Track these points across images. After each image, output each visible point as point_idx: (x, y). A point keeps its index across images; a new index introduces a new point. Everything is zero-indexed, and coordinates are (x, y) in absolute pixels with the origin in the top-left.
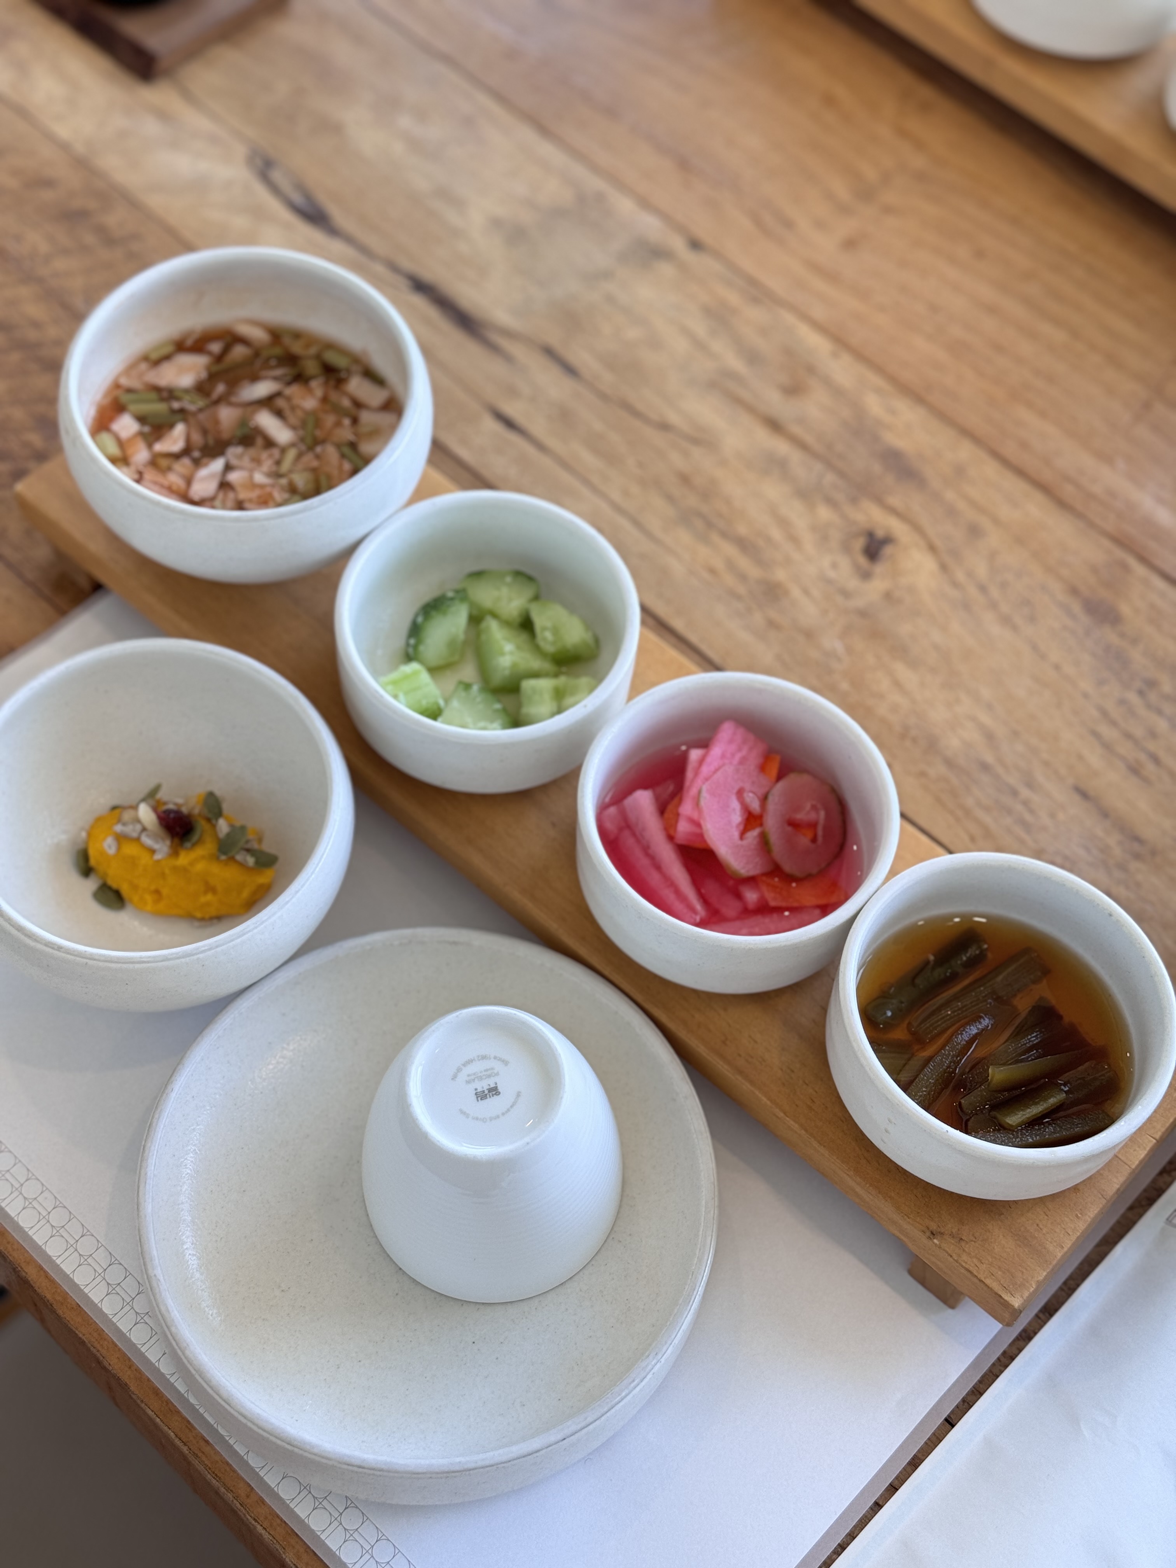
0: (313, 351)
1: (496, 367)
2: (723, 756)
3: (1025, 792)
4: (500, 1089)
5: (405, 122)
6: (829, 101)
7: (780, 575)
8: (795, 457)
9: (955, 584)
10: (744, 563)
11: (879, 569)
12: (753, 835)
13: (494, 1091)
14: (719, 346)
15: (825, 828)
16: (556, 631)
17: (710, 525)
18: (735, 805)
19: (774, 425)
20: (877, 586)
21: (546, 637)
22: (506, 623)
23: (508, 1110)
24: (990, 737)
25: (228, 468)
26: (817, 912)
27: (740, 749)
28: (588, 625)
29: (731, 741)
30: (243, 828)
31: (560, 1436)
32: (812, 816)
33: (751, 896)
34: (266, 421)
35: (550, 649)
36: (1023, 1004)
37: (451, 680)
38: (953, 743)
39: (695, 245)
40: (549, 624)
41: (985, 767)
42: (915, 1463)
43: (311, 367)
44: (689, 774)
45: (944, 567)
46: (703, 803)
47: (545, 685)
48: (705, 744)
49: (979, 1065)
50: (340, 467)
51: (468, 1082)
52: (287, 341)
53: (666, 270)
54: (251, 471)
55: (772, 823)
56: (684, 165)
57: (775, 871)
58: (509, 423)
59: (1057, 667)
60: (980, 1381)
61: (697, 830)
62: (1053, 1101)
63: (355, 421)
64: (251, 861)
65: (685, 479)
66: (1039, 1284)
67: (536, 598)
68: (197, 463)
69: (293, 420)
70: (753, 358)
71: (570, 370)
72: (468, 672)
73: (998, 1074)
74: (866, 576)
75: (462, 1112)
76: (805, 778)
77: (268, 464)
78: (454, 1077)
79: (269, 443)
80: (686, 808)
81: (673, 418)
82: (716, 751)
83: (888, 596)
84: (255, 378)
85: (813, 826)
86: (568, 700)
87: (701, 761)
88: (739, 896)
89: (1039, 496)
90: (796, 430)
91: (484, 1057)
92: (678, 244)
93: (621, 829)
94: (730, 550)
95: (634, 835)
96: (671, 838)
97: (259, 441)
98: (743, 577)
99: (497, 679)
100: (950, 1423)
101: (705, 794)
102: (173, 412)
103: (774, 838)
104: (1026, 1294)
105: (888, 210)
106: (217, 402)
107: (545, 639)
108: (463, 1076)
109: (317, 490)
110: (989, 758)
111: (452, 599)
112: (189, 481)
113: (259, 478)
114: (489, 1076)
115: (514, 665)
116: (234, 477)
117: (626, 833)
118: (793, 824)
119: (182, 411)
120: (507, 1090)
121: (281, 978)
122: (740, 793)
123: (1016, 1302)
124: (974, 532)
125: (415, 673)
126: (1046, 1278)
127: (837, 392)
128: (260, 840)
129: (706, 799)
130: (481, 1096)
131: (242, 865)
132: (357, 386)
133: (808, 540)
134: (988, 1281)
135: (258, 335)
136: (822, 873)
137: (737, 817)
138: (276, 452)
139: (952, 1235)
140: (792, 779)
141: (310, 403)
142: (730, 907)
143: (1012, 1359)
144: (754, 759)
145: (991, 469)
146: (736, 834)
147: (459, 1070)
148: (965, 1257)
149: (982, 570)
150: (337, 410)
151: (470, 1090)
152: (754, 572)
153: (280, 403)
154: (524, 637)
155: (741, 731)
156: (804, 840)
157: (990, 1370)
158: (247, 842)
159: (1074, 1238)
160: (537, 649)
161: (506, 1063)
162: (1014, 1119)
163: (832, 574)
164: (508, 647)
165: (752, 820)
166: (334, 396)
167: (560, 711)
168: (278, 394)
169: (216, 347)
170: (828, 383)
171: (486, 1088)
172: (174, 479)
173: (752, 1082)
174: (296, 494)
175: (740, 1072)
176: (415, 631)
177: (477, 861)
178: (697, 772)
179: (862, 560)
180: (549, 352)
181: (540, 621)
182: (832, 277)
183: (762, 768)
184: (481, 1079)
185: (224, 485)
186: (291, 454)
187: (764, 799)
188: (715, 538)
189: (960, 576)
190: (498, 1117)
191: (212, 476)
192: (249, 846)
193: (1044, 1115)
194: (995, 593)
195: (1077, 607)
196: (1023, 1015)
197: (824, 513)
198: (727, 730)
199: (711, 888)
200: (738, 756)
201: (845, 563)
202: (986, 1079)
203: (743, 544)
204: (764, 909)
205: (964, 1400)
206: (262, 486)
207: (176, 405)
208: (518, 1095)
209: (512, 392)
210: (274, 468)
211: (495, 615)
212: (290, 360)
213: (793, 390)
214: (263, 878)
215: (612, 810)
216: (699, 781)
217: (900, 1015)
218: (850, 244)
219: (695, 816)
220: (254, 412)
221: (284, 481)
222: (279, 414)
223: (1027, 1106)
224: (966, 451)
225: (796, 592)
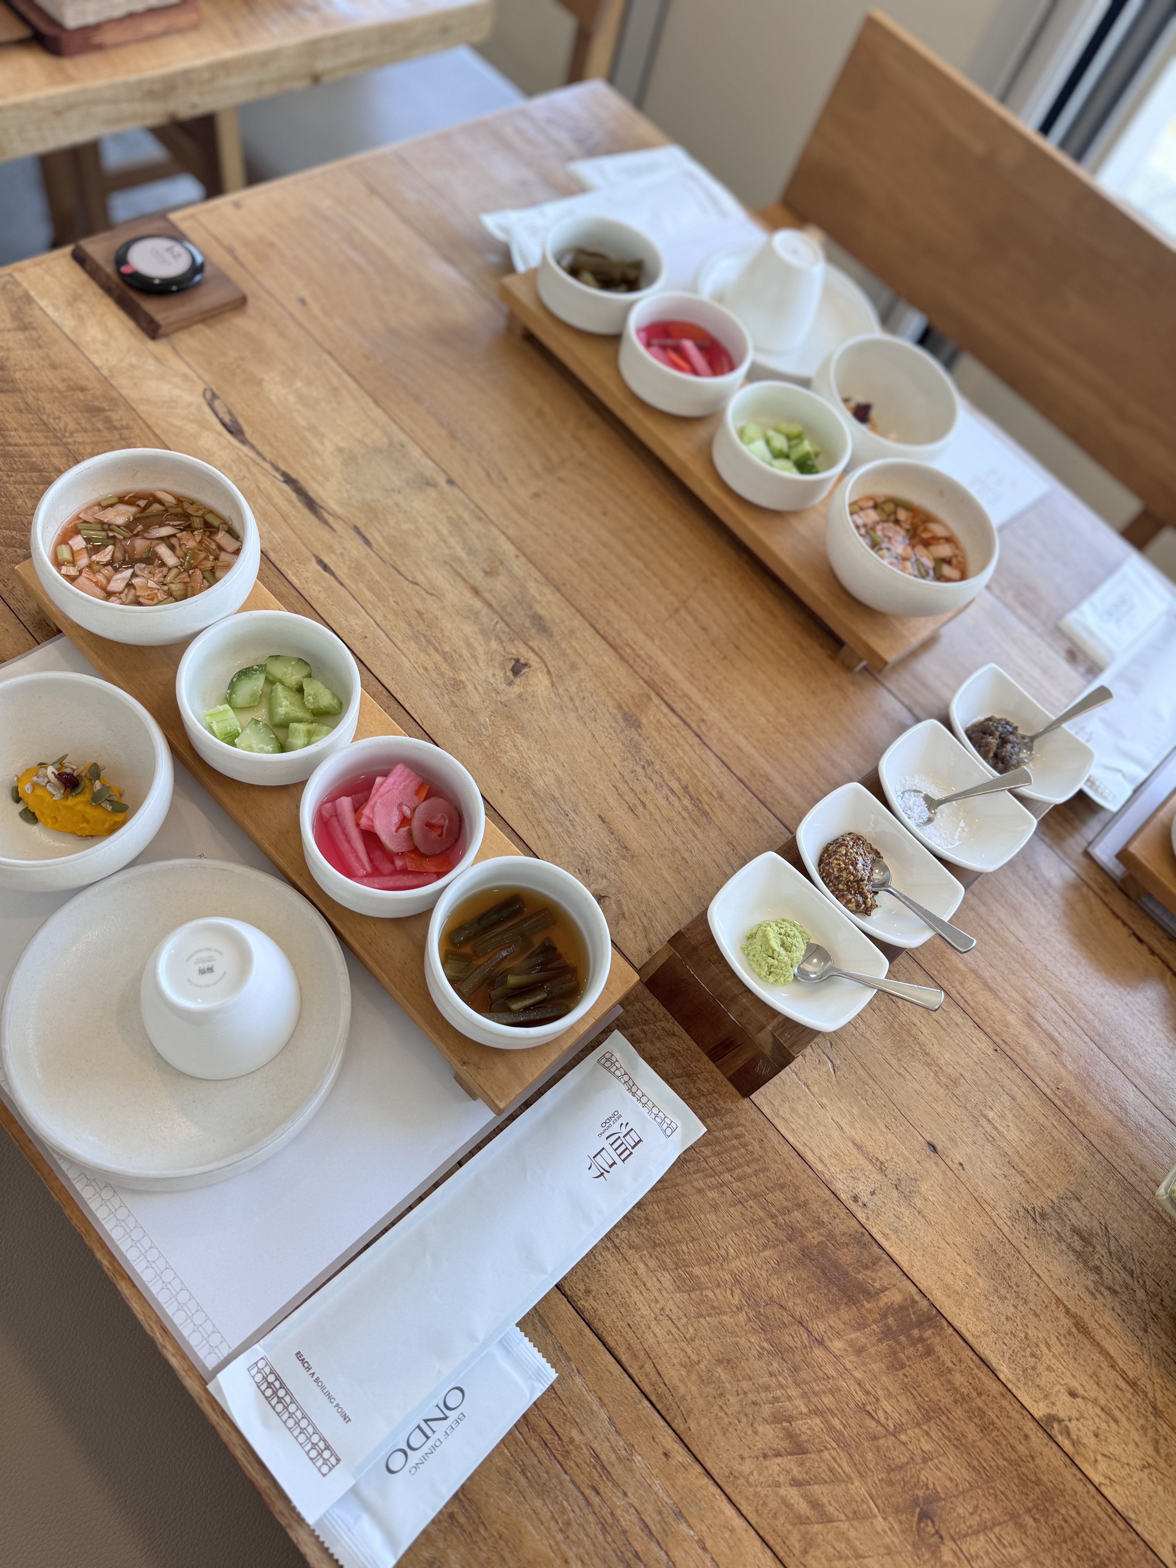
0: (200, 513)
1: (325, 533)
2: (394, 784)
3: (572, 815)
4: (214, 969)
5: (299, 384)
6: (540, 413)
7: (463, 677)
8: (485, 611)
9: (558, 695)
10: (444, 667)
11: (518, 681)
12: (404, 830)
13: (210, 970)
14: (452, 541)
15: (447, 829)
16: (315, 697)
17: (429, 642)
18: (396, 812)
19: (476, 592)
20: (516, 689)
21: (309, 699)
22: (288, 688)
23: (217, 982)
24: (559, 782)
25: (134, 575)
26: (435, 876)
27: (405, 781)
28: (335, 695)
29: (400, 775)
30: (108, 788)
31: (226, 1164)
32: (442, 822)
33: (399, 863)
34: (163, 551)
35: (311, 706)
36: (537, 941)
37: (248, 717)
38: (539, 783)
39: (451, 482)
40: (312, 692)
41: (554, 798)
42: (436, 1185)
43: (197, 522)
44: (373, 791)
45: (553, 684)
46: (376, 809)
47: (302, 727)
48: (386, 774)
49: (505, 973)
50: (203, 583)
51: (196, 963)
52: (185, 505)
53: (432, 493)
54: (147, 579)
55: (416, 824)
56: (452, 435)
57: (415, 850)
58: (325, 567)
59: (603, 748)
60: (481, 1142)
61: (371, 823)
62: (539, 998)
63: (216, 558)
64: (109, 808)
65: (420, 614)
66: (517, 1096)
67: (309, 676)
68: (116, 570)
69: (179, 551)
70: (471, 551)
71: (367, 542)
72: (261, 714)
73: (512, 980)
74: (510, 683)
75: (189, 981)
76: (441, 800)
77: (158, 577)
78: (188, 959)
79: (163, 564)
80: (366, 811)
81: (420, 578)
82: (391, 780)
83: (520, 696)
84: (161, 525)
85: (442, 827)
86: (314, 738)
87: (381, 785)
88: (392, 862)
89: (611, 652)
90: (487, 595)
91: (208, 949)
92: (442, 480)
93: (331, 816)
94: (438, 658)
95: (338, 820)
96: (358, 825)
97: (157, 562)
98: (442, 675)
99: (277, 720)
100: (460, 1164)
101: (378, 804)
102: (108, 537)
103: (416, 832)
104: (508, 1101)
105: (560, 480)
106: (137, 535)
107: (309, 700)
108: (193, 959)
109: (185, 597)
110: (557, 795)
111: (256, 670)
112: (109, 580)
113: (151, 584)
114: (209, 961)
115: (287, 713)
116: (135, 581)
117: (334, 819)
118: (429, 825)
119: (114, 537)
120: (218, 970)
121: (114, 880)
122: (400, 806)
123: (502, 1105)
124: (573, 666)
125: (226, 711)
126: (521, 1093)
127: (514, 577)
128: (121, 795)
129: (378, 808)
130: (202, 972)
131: (106, 810)
132: (222, 537)
133: (482, 658)
134: (489, 1092)
135: (169, 499)
136: (442, 853)
137: (396, 819)
138: (165, 569)
139: (475, 1065)
140: (433, 800)
141: (191, 544)
142: (386, 867)
143: (502, 1130)
144: (413, 787)
145: (589, 633)
146: (394, 829)
147: (192, 955)
148: (479, 1078)
149: (573, 689)
150: (208, 550)
151: (196, 968)
152: (449, 673)
153: (174, 541)
154: (298, 696)
155: (408, 770)
156: (434, 835)
157: (488, 1136)
158: (110, 796)
159: (540, 1071)
160: (303, 705)
161: (221, 953)
162: (515, 1006)
163: (492, 680)
164: (285, 703)
165: (405, 821)
166: (207, 541)
167: (308, 744)
168: (174, 536)
169: (142, 503)
170: (510, 571)
171: (206, 967)
172: (100, 578)
173: (381, 968)
174: (174, 597)
175: (376, 962)
176: (232, 686)
177: (247, 822)
178: (377, 791)
179: (510, 674)
180: (357, 529)
181: (307, 689)
182: (523, 513)
183: (417, 793)
184: (204, 961)
185: (129, 585)
186: (174, 572)
187: (413, 810)
188: (431, 651)
189: (561, 690)
190: (209, 986)
191: (123, 578)
192: (111, 798)
193: (533, 1005)
194: (577, 702)
195: (619, 716)
196: (536, 946)
197: (494, 645)
198: (399, 769)
199: (378, 854)
200: (403, 784)
201: (500, 674)
202: (506, 982)
203: (445, 656)
204: (404, 871)
205: (470, 1152)
206: (152, 589)
207: (111, 534)
208: (225, 973)
209: (331, 549)
210: (162, 579)
211: (282, 683)
212: (187, 516)
213: (489, 573)
214: (119, 817)
215: (329, 805)
216: (376, 797)
217: (468, 940)
218: (536, 496)
219: (371, 816)
220: (157, 544)
221: (166, 588)
222: (172, 548)
223: (525, 999)
224: (578, 622)
225: (470, 687)
